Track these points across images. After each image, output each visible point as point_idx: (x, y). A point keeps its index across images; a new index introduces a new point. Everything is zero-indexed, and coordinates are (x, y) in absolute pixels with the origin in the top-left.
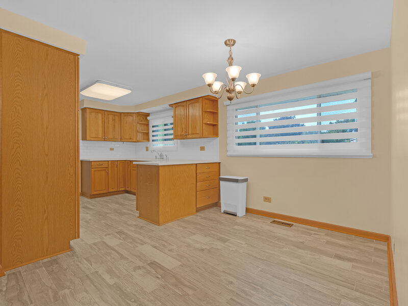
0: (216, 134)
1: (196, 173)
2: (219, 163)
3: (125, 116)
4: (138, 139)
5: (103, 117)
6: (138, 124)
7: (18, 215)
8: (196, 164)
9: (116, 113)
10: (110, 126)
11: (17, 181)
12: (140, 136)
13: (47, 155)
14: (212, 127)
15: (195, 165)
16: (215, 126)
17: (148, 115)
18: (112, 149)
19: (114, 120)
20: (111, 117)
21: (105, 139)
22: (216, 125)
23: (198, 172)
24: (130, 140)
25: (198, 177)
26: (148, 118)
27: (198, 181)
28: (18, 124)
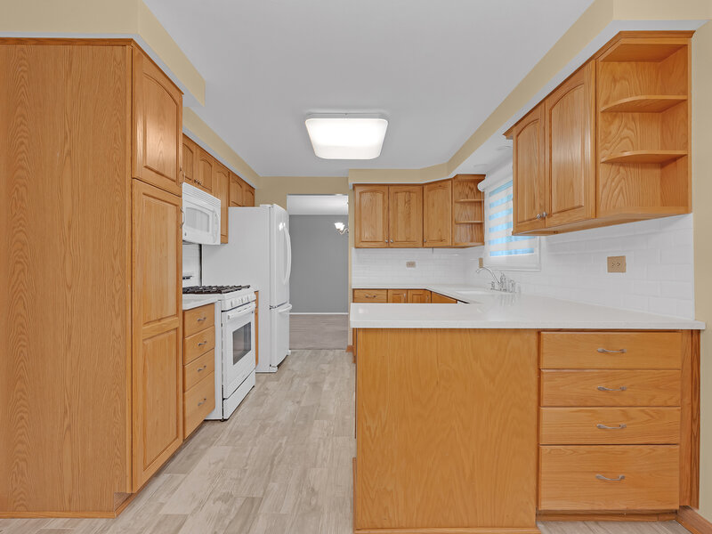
0: (677, 201)
1: (539, 372)
2: (695, 334)
3: (430, 190)
4: (457, 239)
5: (386, 197)
6: (458, 205)
7: (21, 411)
8: (539, 332)
9: (411, 188)
10: (399, 215)
11: (20, 341)
12: (462, 233)
13: (70, 288)
14: (657, 172)
15: (534, 337)
16: (670, 164)
17: (481, 178)
18: (411, 264)
19: (408, 202)
20: (401, 197)
21: (389, 244)
22: (675, 159)
23: (545, 363)
24: (440, 244)
25: (545, 384)
26: (481, 186)
27: (544, 402)
28: (20, 224)
